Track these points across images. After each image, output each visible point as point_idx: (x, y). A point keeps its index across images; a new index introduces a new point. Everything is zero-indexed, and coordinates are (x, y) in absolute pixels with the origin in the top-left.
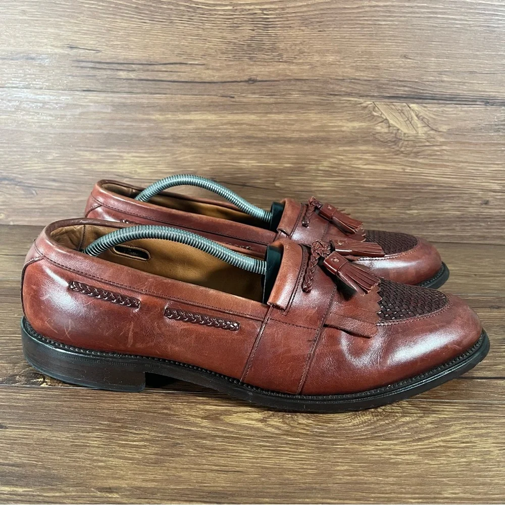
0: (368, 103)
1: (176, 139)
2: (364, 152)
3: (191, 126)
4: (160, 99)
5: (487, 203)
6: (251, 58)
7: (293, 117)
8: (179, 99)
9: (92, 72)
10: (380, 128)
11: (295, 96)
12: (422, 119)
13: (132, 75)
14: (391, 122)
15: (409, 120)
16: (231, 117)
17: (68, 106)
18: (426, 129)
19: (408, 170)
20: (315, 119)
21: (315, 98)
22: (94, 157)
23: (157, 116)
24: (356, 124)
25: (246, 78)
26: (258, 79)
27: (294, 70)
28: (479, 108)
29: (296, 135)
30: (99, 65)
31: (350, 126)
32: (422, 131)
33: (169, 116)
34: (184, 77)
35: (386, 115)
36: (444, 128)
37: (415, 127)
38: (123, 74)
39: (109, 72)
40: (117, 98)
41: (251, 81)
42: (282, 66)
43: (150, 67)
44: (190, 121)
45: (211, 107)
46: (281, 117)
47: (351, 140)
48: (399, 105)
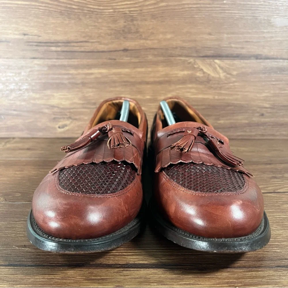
0: (192, 60)
1: (84, 84)
2: (191, 88)
3: (93, 76)
4: (75, 62)
5: (262, 115)
6: (125, 38)
7: (150, 69)
8: (85, 61)
9: (36, 48)
10: (199, 74)
11: (150, 57)
12: (222, 68)
13: (59, 49)
14: (205, 70)
15: (215, 69)
16: (114, 71)
17: (22, 68)
18: (225, 74)
19: (216, 97)
20: (162, 70)
21: (161, 58)
22: (38, 96)
23: (72, 71)
24: (186, 72)
25: (122, 48)
26: (130, 48)
27: (149, 43)
28: (253, 61)
29: (152, 80)
30: (39, 44)
31: (182, 73)
32: (222, 75)
33: (80, 71)
34: (88, 49)
35: (202, 67)
36: (235, 73)
37: (218, 73)
38: (53, 49)
39: (46, 48)
40: (50, 62)
41: (125, 50)
42: (142, 41)
43: (69, 44)
44: (92, 74)
45: (104, 65)
46: (143, 70)
47: (183, 81)
48: (208, 61)
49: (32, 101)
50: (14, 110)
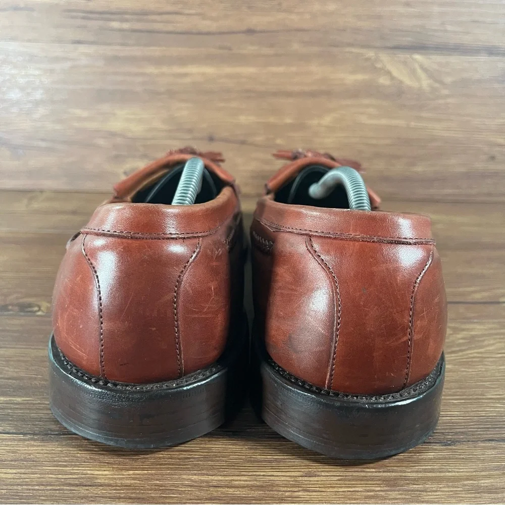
0: (371, 54)
1: (172, 94)
2: (368, 106)
3: (188, 80)
4: (155, 51)
5: (493, 158)
6: (249, 8)
7: (294, 69)
8: (175, 51)
9: (83, 22)
10: (383, 81)
11: (296, 46)
12: (425, 70)
13: (126, 26)
14: (395, 73)
15: (413, 72)
16: (228, 70)
17: (56, 60)
18: (430, 81)
19: (413, 124)
20: (317, 71)
21: (315, 49)
22: (85, 114)
23: (151, 69)
24: (360, 77)
25: (244, 28)
26: (258, 29)
27: (294, 19)
28: (483, 58)
29: (297, 88)
30: (89, 14)
31: (352, 78)
32: (425, 83)
33: (165, 69)
34: (180, 27)
35: (389, 67)
36: (448, 80)
37: (418, 79)
38: (115, 25)
39: (101, 23)
40: (109, 51)
41: (250, 31)
42: (281, 16)
43: (145, 17)
44: (186, 75)
45: (208, 59)
46: (281, 69)
47: (355, 93)
48: (402, 56)
49: (76, 124)
50: (43, 140)
